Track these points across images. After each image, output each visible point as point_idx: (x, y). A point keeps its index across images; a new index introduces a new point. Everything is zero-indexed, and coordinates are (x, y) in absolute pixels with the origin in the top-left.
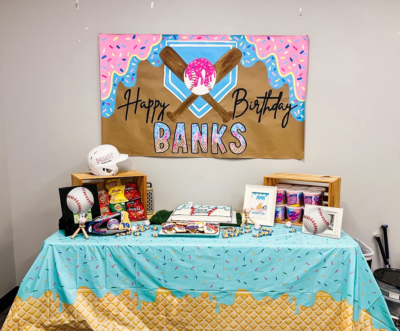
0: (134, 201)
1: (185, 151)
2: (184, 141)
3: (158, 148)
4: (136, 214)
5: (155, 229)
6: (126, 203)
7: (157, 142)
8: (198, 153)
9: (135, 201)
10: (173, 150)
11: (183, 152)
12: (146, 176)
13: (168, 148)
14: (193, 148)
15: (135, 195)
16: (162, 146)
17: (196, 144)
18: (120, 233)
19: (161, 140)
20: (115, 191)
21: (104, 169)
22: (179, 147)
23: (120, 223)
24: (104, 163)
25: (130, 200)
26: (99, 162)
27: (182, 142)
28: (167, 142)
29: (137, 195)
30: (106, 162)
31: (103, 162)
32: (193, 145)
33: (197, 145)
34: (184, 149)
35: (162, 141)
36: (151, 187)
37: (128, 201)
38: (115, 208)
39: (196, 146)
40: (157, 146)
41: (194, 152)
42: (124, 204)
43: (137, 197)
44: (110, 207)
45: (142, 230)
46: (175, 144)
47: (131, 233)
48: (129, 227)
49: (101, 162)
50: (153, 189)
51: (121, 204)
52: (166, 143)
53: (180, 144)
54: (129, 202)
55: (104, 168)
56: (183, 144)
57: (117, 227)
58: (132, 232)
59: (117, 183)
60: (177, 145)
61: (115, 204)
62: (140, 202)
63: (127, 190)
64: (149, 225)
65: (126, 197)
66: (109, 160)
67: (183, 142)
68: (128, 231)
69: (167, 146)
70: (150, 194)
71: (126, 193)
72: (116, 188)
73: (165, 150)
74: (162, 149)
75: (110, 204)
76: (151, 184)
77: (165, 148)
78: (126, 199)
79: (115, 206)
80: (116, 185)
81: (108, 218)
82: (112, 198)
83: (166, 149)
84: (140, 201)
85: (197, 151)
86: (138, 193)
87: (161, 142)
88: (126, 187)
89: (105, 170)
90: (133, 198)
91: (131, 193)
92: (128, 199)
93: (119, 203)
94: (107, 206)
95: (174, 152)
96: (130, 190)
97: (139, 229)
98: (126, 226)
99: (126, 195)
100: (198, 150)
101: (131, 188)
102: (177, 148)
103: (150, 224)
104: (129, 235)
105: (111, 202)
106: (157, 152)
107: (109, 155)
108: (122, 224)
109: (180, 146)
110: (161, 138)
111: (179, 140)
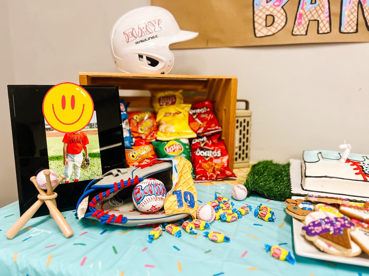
0: (206, 136)
1: (324, 29)
2: (323, 6)
3: (260, 27)
4: (212, 166)
5: (266, 218)
6: (190, 140)
7: (260, 14)
8: (357, 31)
9: (209, 137)
10: (295, 29)
11: (318, 33)
12: (236, 80)
13: (283, 24)
14: (345, 19)
15: (209, 125)
16: (270, 20)
17: (353, 10)
18: (164, 224)
19: (268, 7)
20: (170, 114)
21: (141, 56)
22: (309, 20)
23: (170, 192)
24: (141, 41)
25: (199, 134)
26: (130, 39)
27: (318, 8)
28: (282, 11)
29: (213, 125)
30: (146, 40)
31: (138, 40)
32: (345, 13)
33: (355, 14)
34: (321, 25)
35: (271, 9)
36: (247, 108)
37: (195, 135)
38: (167, 149)
39: (352, 16)
40: (260, 21)
41: (346, 31)
42: (187, 142)
43: (214, 129)
44: (156, 147)
45: (229, 218)
46: (301, 15)
47: (197, 226)
48: (192, 205)
49: (133, 38)
50: (251, 113)
51: (181, 142)
52: (279, 15)
53: (313, 13)
54: (198, 137)
55: (141, 53)
56: (320, 12)
57: (158, 204)
58: (202, 224)
59: (175, 98)
60: (305, 16)
61: (168, 141)
62: (220, 139)
63: (194, 114)
64: (246, 199)
65: (192, 129)
66: (151, 35)
67: (321, 8)
68: (189, 218)
69: (282, 21)
70: (246, 124)
71: (191, 120)
72: (172, 109)
73: (277, 31)
74: (269, 28)
75: (157, 140)
76: (247, 103)
77: (275, 25)
78: (191, 131)
79: (167, 146)
80: (173, 103)
81: (134, 177)
82: (162, 128)
83: (280, 28)
84: (220, 137)
85: (355, 28)
86: (217, 121)
87: (268, 13)
88: (193, 108)
89: (145, 57)
90: (205, 130)
91: (202, 120)
92: (196, 132)
93: (176, 140)
94: (151, 143)
95: (298, 33)
96: (200, 114)
97: (221, 212)
98: (186, 200)
99: (192, 124)
100: (357, 25)
101: (203, 110)
102: (306, 22)
103: (248, 196)
104: (192, 233)
105: (160, 136)
106: (258, 35)
107: (153, 22)
108: (174, 193)
109: (312, 19)
110: (269, 4)
111: (311, 3)
